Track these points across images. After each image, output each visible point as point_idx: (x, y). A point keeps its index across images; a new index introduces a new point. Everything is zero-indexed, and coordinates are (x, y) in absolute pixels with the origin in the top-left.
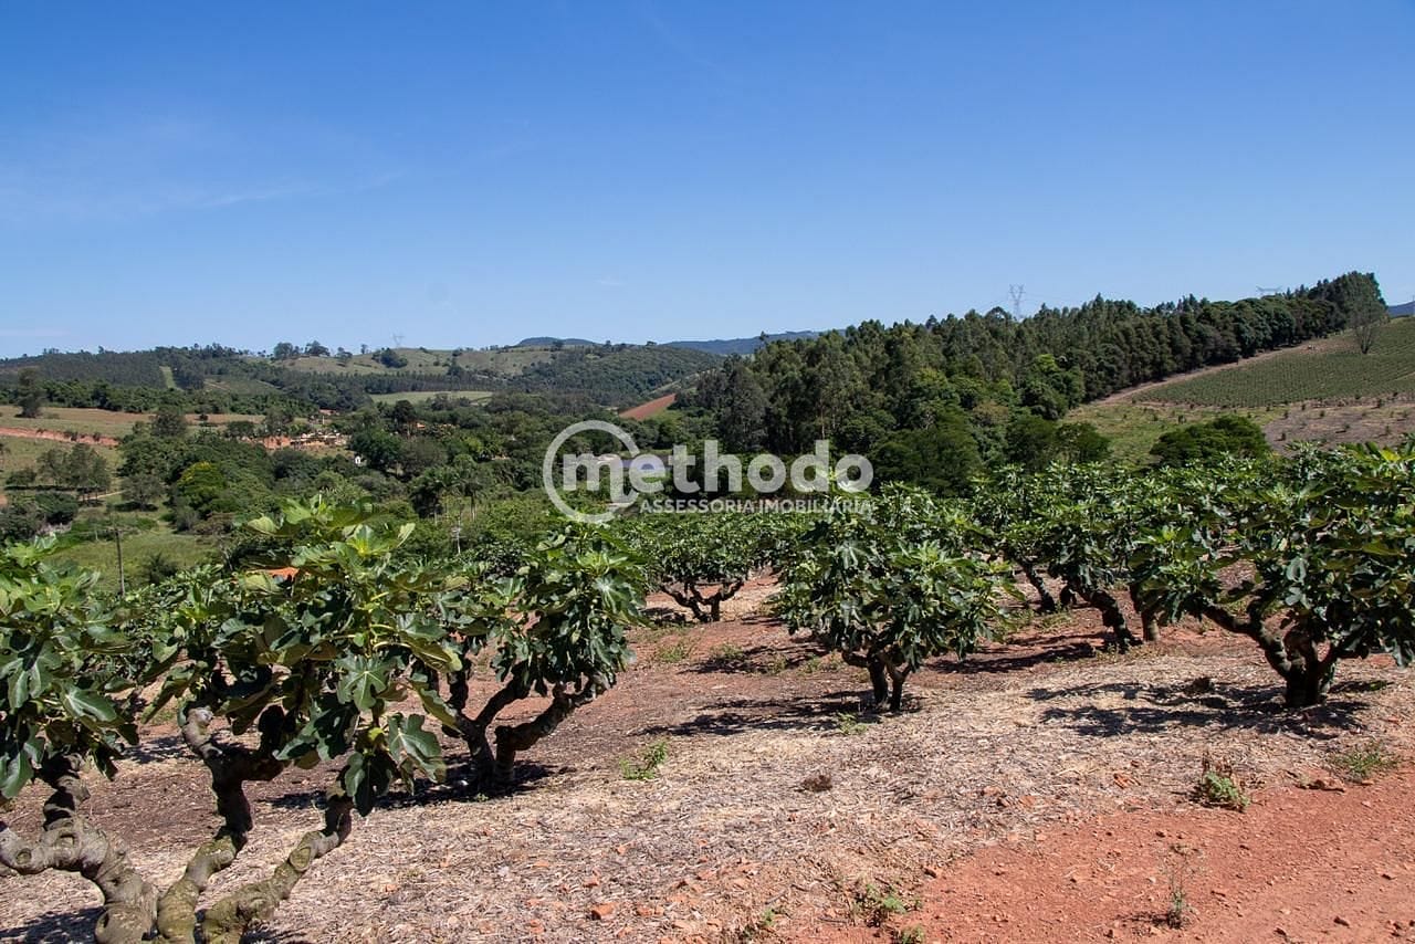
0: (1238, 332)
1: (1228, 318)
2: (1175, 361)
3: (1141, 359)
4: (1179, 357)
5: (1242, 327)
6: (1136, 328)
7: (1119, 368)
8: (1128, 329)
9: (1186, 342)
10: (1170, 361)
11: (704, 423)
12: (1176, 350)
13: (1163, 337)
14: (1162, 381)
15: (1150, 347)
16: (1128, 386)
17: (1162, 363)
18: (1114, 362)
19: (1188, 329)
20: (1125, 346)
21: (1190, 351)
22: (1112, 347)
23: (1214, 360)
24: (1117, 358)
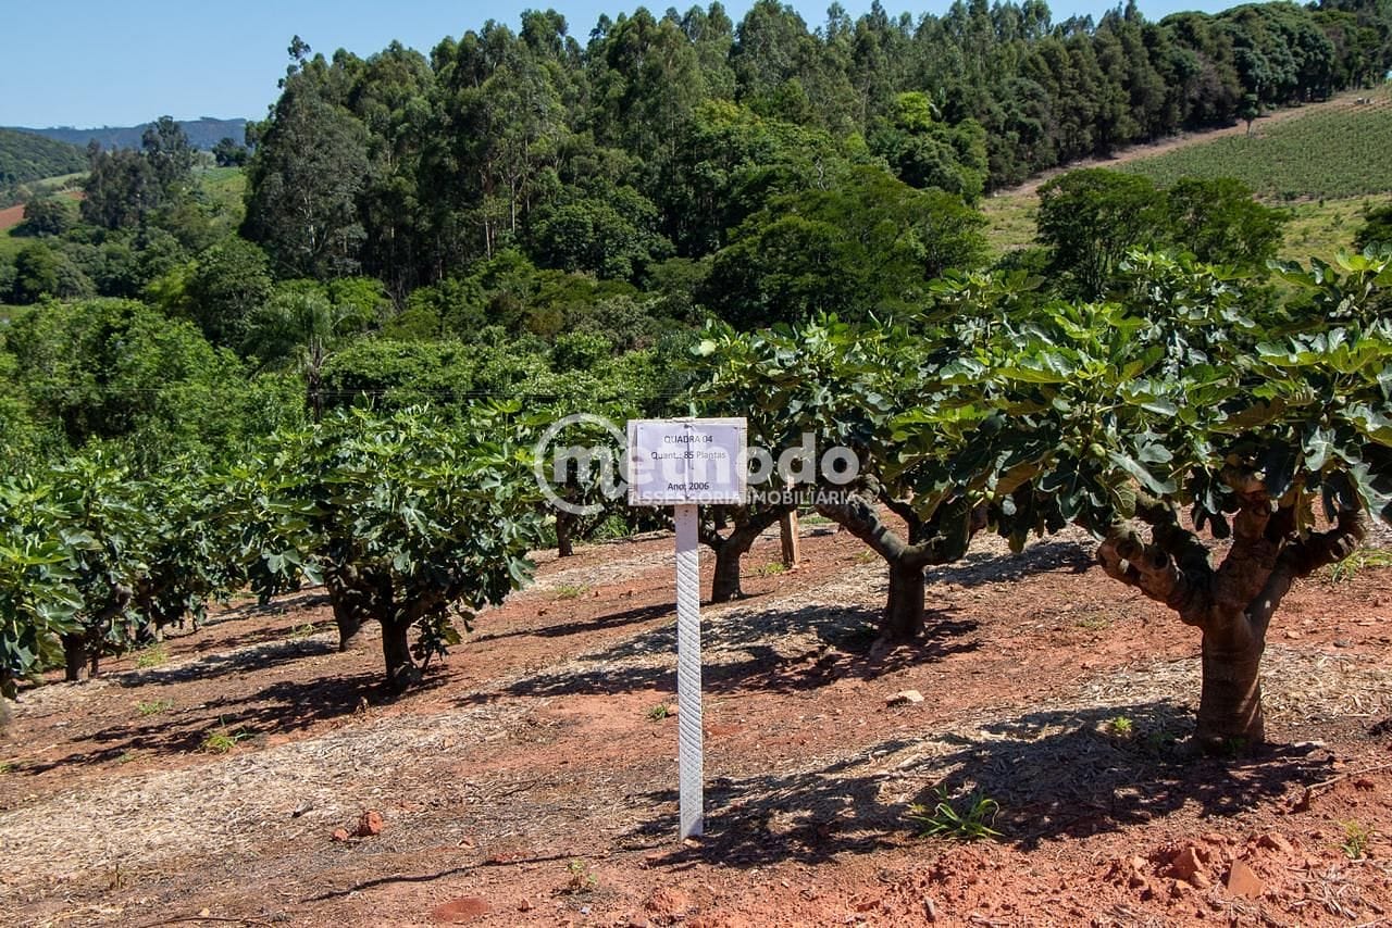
0: (1243, 66)
1: (1223, 38)
2: (1135, 117)
3: (1078, 111)
4: (1141, 110)
5: (1250, 55)
6: (1069, 49)
7: (1044, 126)
8: (1054, 50)
9: (1155, 82)
10: (1128, 119)
11: (111, 255)
12: (1138, 98)
13: (1115, 68)
14: (1110, 158)
15: (1093, 86)
16: (1053, 166)
17: (1113, 120)
18: (1035, 113)
19: (1159, 55)
20: (1051, 82)
21: (1163, 99)
22: (1029, 84)
23: (1198, 122)
24: (1039, 106)
